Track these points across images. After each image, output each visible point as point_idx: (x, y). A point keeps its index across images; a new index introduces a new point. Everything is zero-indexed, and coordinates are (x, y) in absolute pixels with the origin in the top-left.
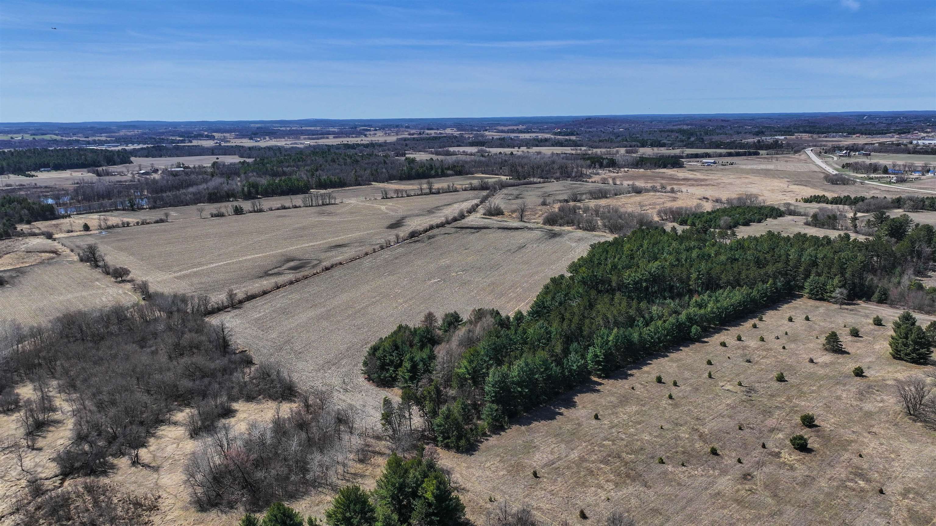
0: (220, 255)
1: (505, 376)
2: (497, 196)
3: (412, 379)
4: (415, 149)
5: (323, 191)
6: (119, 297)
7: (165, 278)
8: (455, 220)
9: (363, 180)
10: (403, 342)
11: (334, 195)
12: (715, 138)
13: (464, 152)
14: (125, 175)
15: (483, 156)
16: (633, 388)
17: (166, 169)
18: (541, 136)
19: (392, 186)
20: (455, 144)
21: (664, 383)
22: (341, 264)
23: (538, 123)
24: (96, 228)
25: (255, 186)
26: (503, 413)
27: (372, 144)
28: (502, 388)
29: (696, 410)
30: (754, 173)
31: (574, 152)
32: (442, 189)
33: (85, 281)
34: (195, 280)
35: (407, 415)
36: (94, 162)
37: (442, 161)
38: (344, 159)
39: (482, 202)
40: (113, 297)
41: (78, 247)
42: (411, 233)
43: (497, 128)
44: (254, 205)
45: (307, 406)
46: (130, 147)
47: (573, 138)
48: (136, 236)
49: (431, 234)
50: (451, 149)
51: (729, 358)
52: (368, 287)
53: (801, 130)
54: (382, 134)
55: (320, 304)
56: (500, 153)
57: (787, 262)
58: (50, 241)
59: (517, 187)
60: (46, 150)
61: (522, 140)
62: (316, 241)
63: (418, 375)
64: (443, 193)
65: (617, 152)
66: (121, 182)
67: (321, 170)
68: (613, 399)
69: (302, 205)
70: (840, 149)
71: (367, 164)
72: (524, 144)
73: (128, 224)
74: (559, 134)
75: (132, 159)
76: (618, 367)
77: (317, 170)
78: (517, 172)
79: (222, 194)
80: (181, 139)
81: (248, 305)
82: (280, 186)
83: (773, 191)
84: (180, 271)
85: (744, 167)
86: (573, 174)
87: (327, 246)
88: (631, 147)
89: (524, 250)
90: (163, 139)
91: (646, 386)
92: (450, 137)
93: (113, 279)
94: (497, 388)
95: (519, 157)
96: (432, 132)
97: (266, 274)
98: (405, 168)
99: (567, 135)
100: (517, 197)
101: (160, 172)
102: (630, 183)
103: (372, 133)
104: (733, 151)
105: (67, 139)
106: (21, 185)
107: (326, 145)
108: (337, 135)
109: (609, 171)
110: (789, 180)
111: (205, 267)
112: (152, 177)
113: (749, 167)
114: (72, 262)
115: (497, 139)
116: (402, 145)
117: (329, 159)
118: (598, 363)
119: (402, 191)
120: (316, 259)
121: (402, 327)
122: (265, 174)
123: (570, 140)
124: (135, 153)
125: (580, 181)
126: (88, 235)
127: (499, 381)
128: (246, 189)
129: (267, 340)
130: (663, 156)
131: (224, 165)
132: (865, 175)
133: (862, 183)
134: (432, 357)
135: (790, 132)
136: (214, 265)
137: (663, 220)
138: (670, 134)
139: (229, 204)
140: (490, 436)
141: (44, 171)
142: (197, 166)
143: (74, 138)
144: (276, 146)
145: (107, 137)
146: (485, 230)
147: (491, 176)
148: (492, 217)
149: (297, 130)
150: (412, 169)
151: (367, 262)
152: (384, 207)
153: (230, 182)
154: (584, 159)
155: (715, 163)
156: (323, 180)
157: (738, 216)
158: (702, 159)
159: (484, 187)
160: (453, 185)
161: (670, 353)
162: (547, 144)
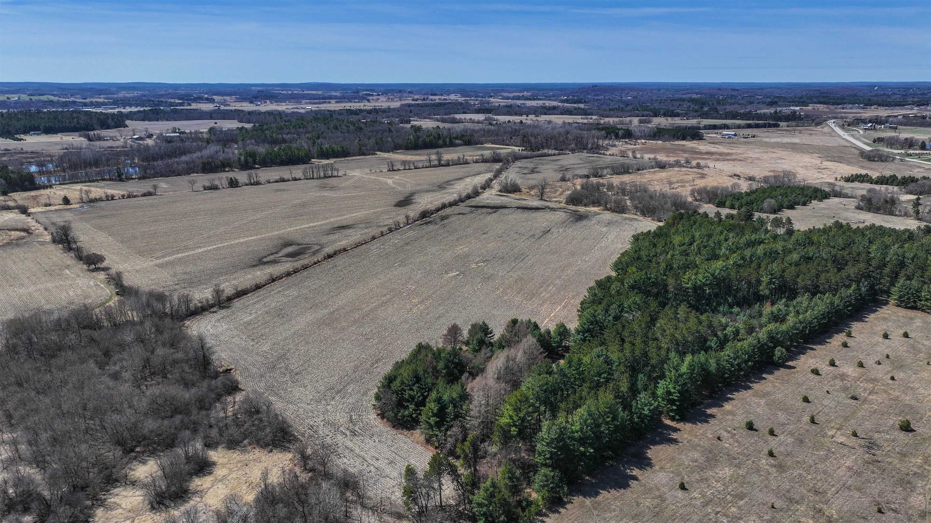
0: (209, 237)
1: (562, 431)
2: (511, 169)
3: (439, 425)
4: (421, 116)
5: (325, 162)
6: (90, 290)
7: (145, 265)
8: (469, 197)
9: (366, 149)
10: (425, 371)
11: (336, 166)
12: (729, 108)
13: (471, 119)
14: (118, 140)
15: (491, 124)
16: (719, 438)
17: (161, 134)
18: (548, 103)
19: (399, 157)
20: (462, 111)
21: (756, 430)
22: (345, 250)
23: (543, 90)
24: (77, 201)
25: (252, 155)
26: (561, 480)
27: (375, 109)
28: (559, 448)
29: (810, 477)
30: (780, 147)
31: (585, 121)
32: (452, 161)
33: (54, 268)
34: (179, 269)
35: (436, 485)
36: (87, 126)
37: (449, 129)
38: (346, 126)
39: (495, 177)
40: (83, 290)
41: (53, 224)
42: (422, 213)
43: (502, 94)
44: (250, 176)
45: (305, 458)
46: (128, 109)
47: (582, 106)
48: (120, 212)
49: (444, 214)
50: (458, 116)
51: (828, 392)
52: (377, 282)
53: (815, 100)
54: (385, 100)
55: (321, 303)
56: (509, 121)
57: (868, 261)
58: (23, 216)
59: (531, 160)
60: (39, 112)
61: (529, 108)
62: (318, 221)
63: (447, 422)
64: (453, 165)
65: (630, 121)
66: (112, 147)
67: (323, 138)
68: (696, 455)
69: (302, 177)
70: (864, 121)
71: (371, 132)
72: (532, 112)
73: (113, 198)
74: (567, 101)
75: (128, 122)
76: (694, 405)
77: (318, 138)
78: (530, 142)
79: (216, 163)
80: (180, 101)
81: (237, 303)
82: (279, 156)
83: (806, 168)
84: (163, 257)
85: (767, 140)
86: (590, 146)
87: (330, 227)
88: (643, 116)
89: (549, 235)
90: (161, 101)
91: (735, 434)
92: (455, 104)
93: (85, 267)
94: (553, 448)
95: (530, 126)
96: (437, 97)
97: (261, 262)
98: (411, 137)
99: (575, 103)
100: (533, 171)
101: (155, 137)
102: (652, 156)
103: (375, 98)
104: (751, 122)
105: (64, 100)
106: (6, 150)
107: (328, 111)
108: (339, 100)
109: (626, 142)
110: (820, 155)
111: (192, 253)
112: (145, 142)
113: (773, 140)
114: (43, 243)
115: (504, 106)
116: (406, 111)
117: (331, 126)
118: (672, 402)
119: (409, 162)
120: (317, 244)
121: (423, 347)
122: (264, 141)
123: (579, 108)
124: (131, 116)
125: (597, 153)
126: (68, 209)
127: (556, 439)
128: (242, 158)
129: (257, 354)
130: (679, 127)
131: (221, 131)
132: (903, 152)
133: (902, 160)
134: (465, 397)
135: (803, 102)
136: (202, 250)
137: (696, 200)
138: (681, 103)
139: (224, 175)
140: (546, 516)
141: (34, 134)
142: (193, 131)
143: (72, 99)
144: (277, 111)
145: (105, 98)
146: (503, 210)
147: (502, 146)
148: (509, 195)
149: (298, 94)
150: (419, 138)
151: (374, 247)
152: (390, 181)
153: (226, 150)
154: (598, 129)
155: (735, 135)
156: (325, 150)
157: (780, 197)
158: (721, 131)
159: (496, 159)
160: (464, 156)
161: (752, 382)
162: (556, 111)
